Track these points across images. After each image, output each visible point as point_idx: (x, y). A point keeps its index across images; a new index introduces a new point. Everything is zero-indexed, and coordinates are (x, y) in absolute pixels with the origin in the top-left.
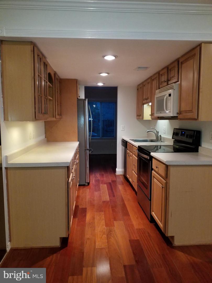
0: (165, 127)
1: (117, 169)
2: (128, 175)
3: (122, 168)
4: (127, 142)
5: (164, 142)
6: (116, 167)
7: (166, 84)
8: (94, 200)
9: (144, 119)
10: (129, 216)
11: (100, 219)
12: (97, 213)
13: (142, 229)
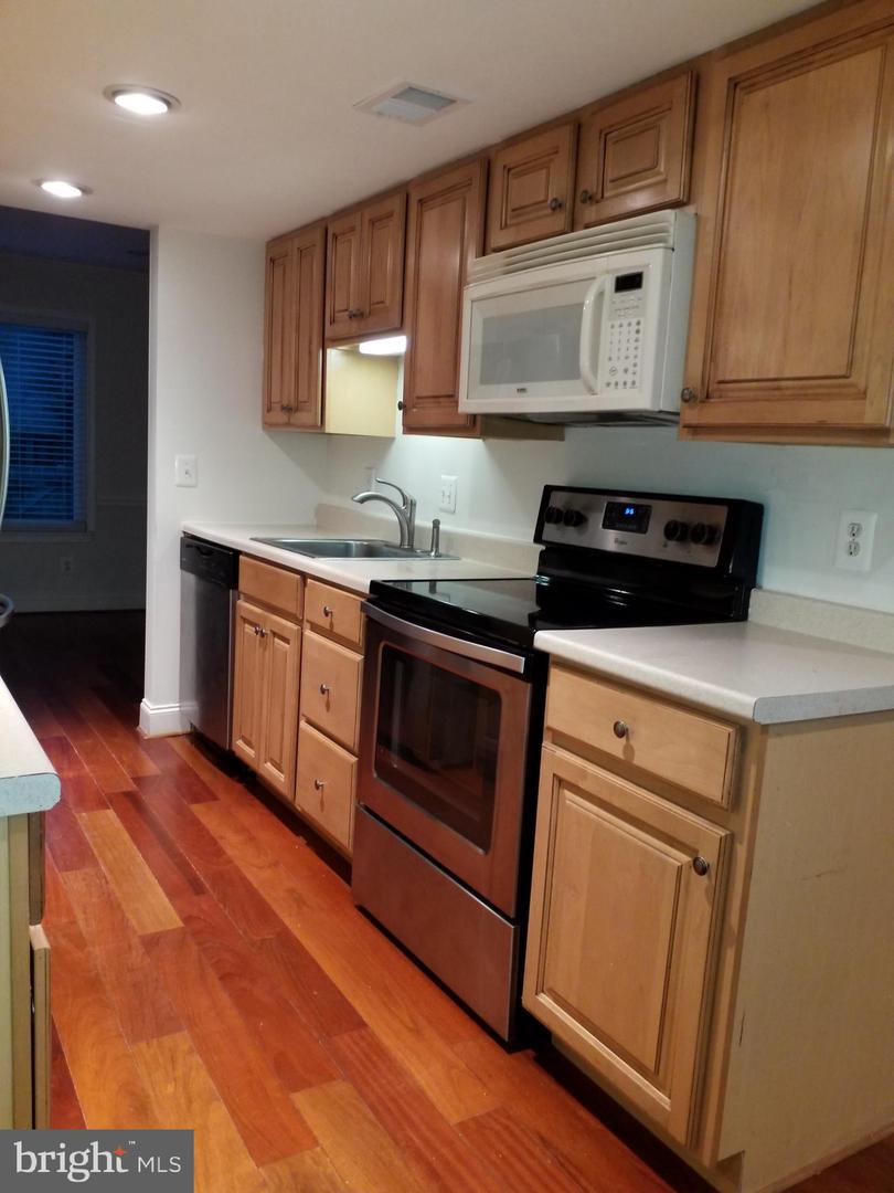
0: (453, 478)
1: (147, 706)
2: (240, 743)
3: (182, 699)
4: (237, 553)
5: (458, 559)
6: (139, 694)
7: (560, 220)
8: (80, 942)
9: (327, 431)
10: (362, 1024)
11: (190, 1101)
12: (143, 1045)
13: (489, 1114)
